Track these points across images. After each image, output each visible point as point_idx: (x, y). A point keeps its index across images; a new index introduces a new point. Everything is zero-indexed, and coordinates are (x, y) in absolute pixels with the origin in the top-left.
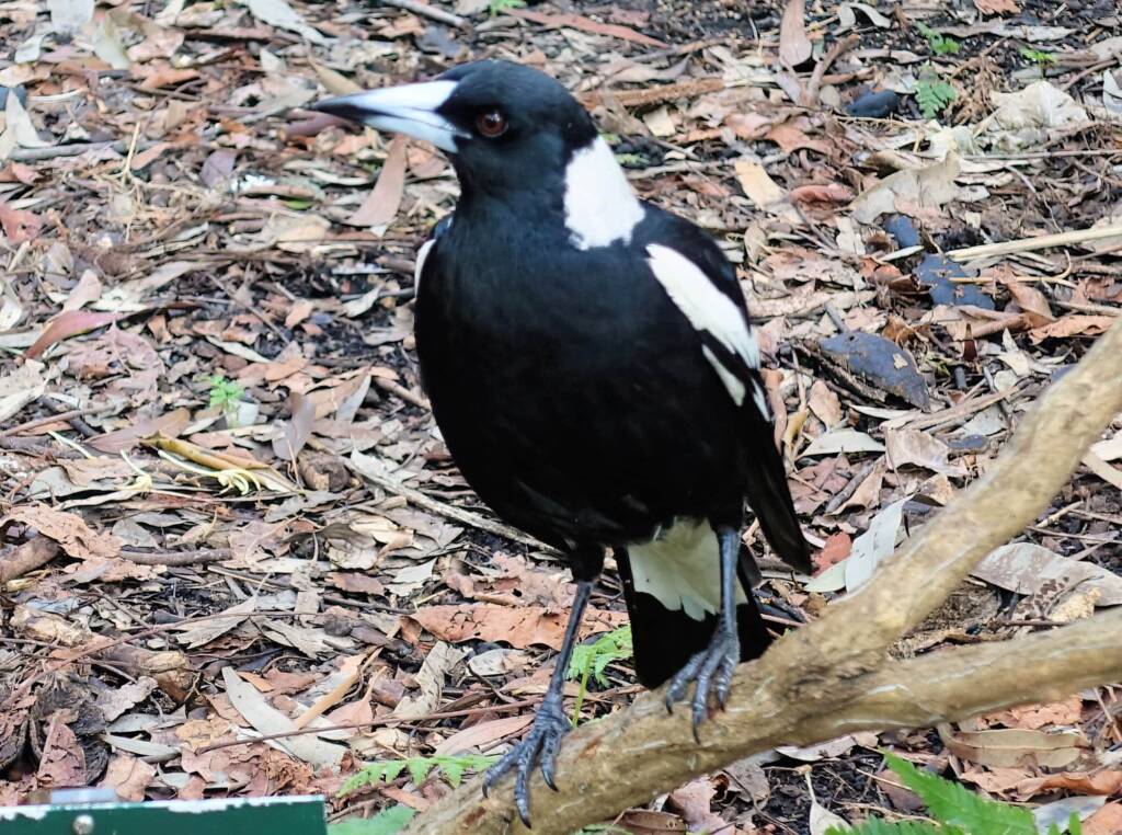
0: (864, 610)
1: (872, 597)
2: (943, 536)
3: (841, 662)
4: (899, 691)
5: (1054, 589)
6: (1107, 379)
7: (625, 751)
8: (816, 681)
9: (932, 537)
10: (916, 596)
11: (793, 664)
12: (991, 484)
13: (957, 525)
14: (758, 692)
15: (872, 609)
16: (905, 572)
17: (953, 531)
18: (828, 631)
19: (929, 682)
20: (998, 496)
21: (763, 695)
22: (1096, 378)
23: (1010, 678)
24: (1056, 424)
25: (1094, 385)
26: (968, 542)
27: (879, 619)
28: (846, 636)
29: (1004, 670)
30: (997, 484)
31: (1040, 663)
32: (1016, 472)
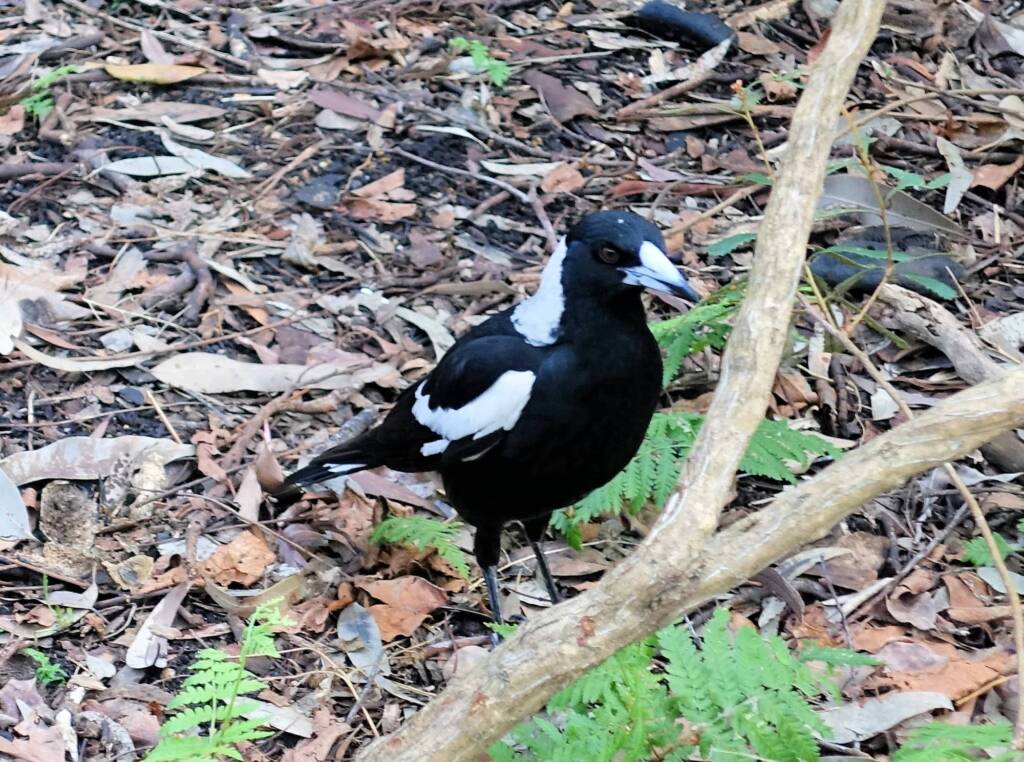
0: (688, 523)
1: (689, 512)
2: (722, 450)
3: (688, 567)
4: (722, 572)
5: (122, 466)
6: (784, 298)
7: (513, 696)
8: (674, 588)
9: (714, 453)
10: (717, 500)
11: (652, 582)
12: (739, 400)
13: (727, 439)
14: (619, 613)
15: (694, 521)
16: (705, 485)
17: (725, 444)
18: (667, 548)
19: (740, 557)
20: (746, 408)
21: (625, 613)
22: (776, 299)
23: (796, 533)
24: (766, 341)
25: (778, 306)
26: (737, 448)
27: (701, 527)
28: (683, 547)
29: (792, 529)
30: (743, 400)
31: (817, 514)
32: (753, 387)
